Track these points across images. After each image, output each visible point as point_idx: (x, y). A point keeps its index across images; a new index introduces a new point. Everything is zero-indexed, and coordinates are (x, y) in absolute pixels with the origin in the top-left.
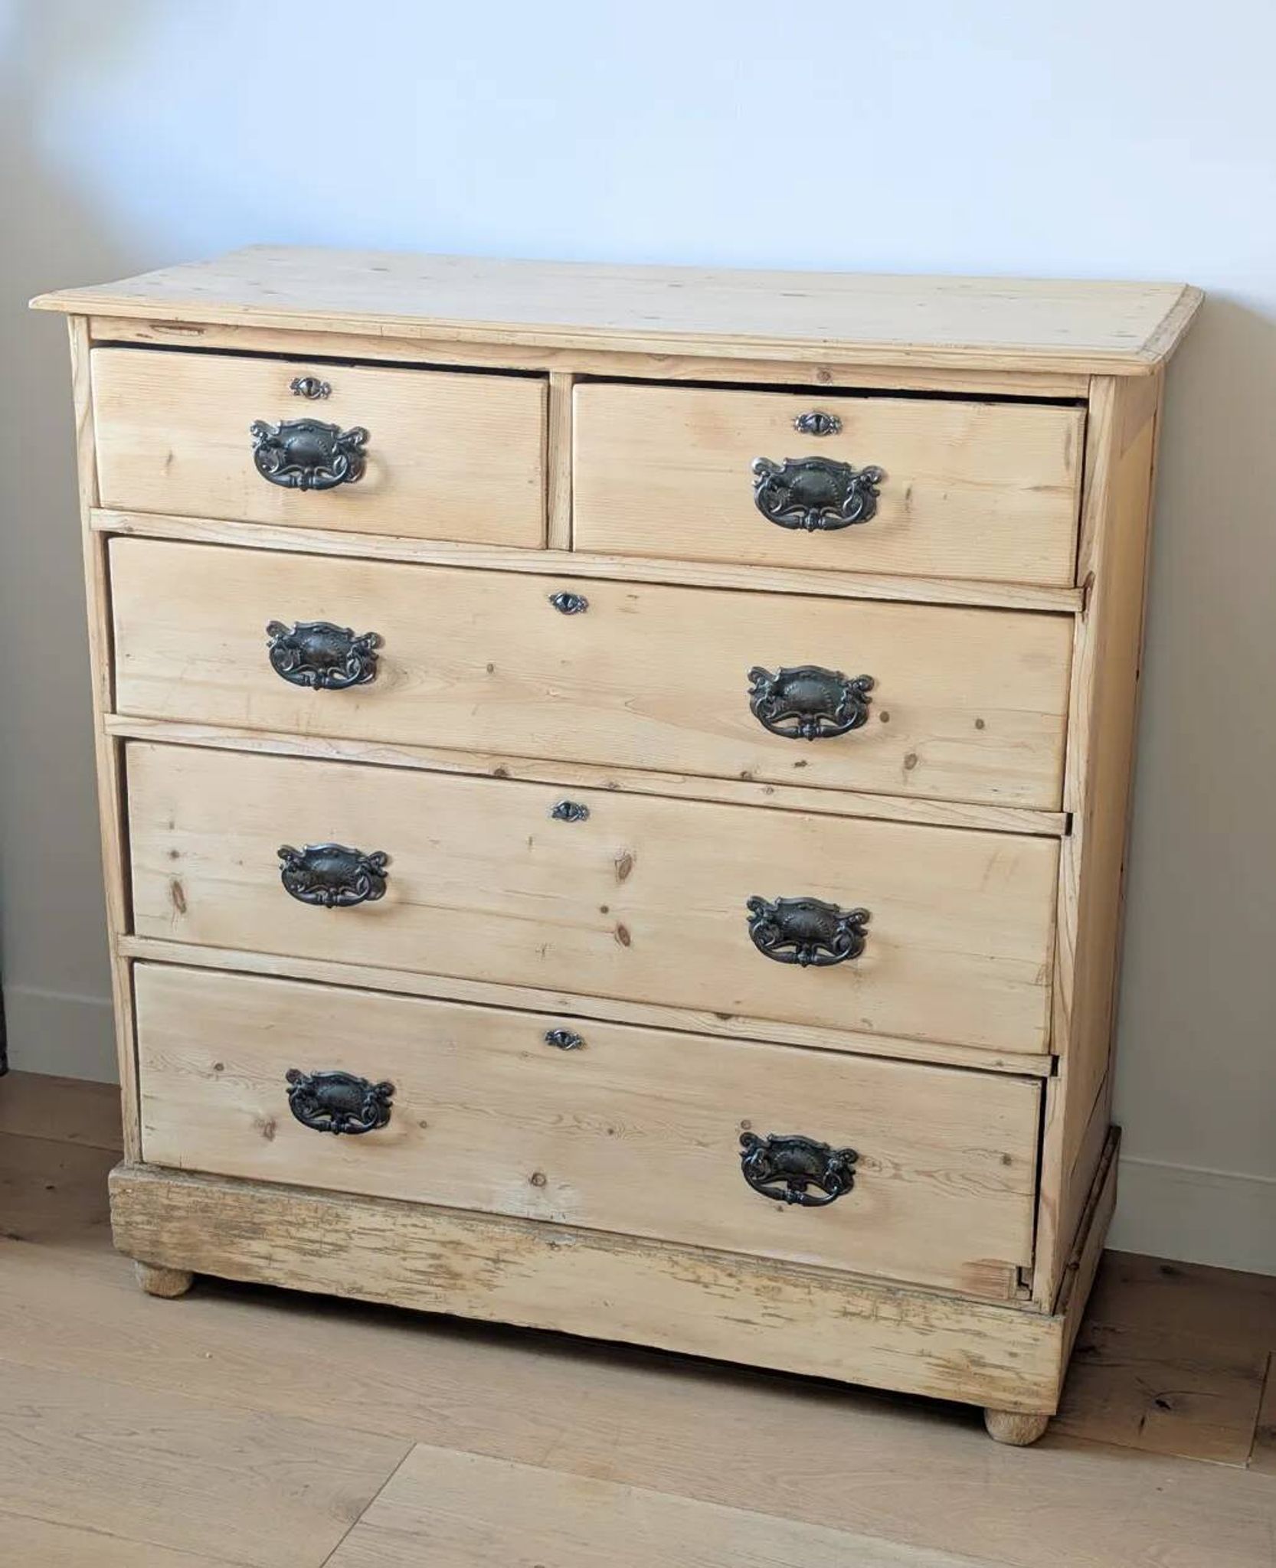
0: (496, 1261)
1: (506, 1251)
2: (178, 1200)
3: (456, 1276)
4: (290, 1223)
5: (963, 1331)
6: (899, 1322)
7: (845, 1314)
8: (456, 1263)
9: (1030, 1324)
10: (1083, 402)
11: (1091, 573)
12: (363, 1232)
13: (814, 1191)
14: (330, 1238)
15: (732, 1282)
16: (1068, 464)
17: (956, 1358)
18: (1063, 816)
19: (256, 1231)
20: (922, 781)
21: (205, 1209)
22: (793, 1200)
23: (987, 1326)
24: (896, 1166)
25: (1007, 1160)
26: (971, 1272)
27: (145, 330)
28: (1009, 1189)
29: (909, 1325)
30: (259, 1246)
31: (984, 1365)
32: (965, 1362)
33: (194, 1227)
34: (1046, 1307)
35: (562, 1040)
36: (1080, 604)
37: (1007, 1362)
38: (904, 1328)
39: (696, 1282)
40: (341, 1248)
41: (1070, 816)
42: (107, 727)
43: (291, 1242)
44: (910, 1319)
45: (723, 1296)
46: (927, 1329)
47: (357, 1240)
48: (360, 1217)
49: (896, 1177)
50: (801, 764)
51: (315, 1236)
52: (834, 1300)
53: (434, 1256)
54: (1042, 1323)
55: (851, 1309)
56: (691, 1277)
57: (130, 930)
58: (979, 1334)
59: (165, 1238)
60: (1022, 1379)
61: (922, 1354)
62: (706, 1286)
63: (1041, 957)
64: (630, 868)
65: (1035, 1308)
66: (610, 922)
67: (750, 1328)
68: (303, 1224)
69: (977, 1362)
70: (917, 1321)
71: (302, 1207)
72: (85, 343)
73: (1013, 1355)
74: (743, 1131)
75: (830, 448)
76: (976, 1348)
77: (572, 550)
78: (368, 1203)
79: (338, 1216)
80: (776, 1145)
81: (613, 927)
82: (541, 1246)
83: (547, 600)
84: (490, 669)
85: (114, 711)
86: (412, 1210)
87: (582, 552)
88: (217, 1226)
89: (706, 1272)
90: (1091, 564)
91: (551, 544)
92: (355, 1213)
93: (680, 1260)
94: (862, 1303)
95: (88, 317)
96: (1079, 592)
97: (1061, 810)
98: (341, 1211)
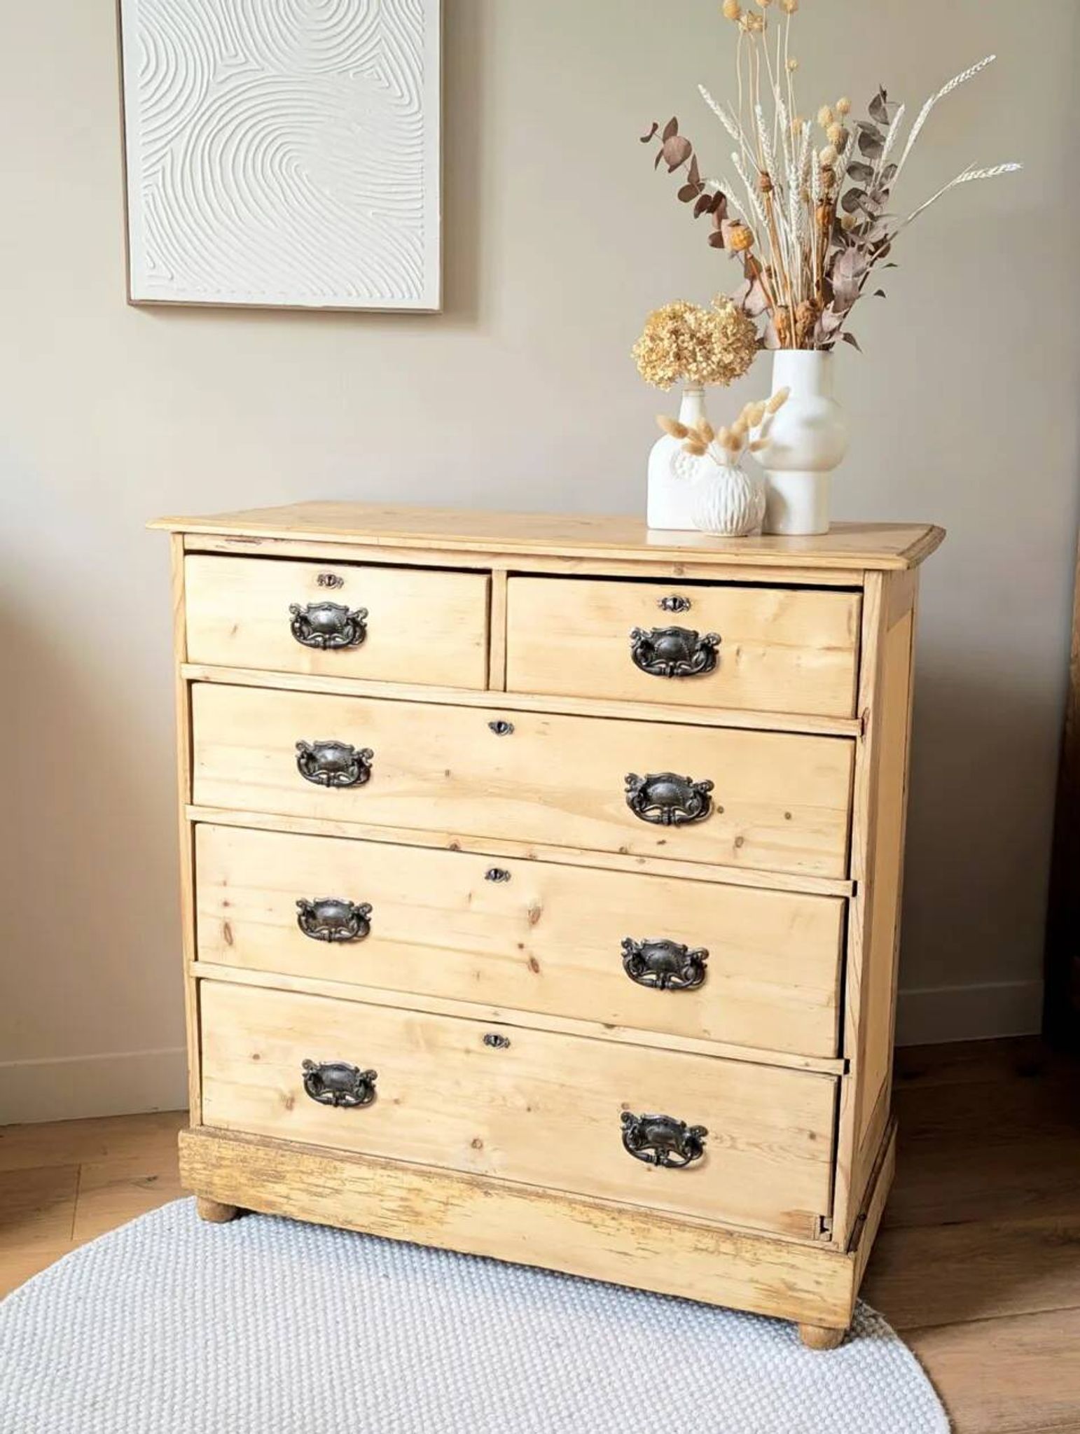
0: (446, 1204)
1: (453, 1196)
2: (225, 1153)
3: (417, 1214)
4: (302, 1172)
5: (782, 1264)
6: (735, 1256)
7: (696, 1249)
8: (418, 1204)
9: (830, 1260)
10: (859, 589)
11: (866, 709)
12: (355, 1180)
13: (674, 1157)
14: (331, 1184)
15: (613, 1223)
16: (847, 631)
17: (778, 1285)
18: (850, 883)
19: (279, 1177)
20: (747, 856)
21: (244, 1160)
22: (658, 1163)
23: (799, 1261)
24: (732, 1138)
25: (812, 1136)
26: (787, 1220)
27: (222, 543)
28: (814, 1158)
29: (742, 1258)
30: (281, 1189)
31: (798, 1291)
32: (782, 1287)
33: (236, 1174)
34: (842, 1247)
35: (496, 1041)
36: (860, 731)
37: (813, 1287)
38: (738, 1261)
39: (589, 1223)
40: (337, 1191)
41: (855, 884)
42: (188, 814)
43: (302, 1186)
44: (744, 1254)
45: (609, 1234)
46: (755, 1262)
47: (348, 1186)
48: (350, 1170)
49: (733, 1147)
50: (662, 843)
51: (321, 1182)
52: (689, 1237)
53: (402, 1199)
54: (838, 1259)
55: (700, 1246)
56: (586, 1219)
57: (196, 958)
58: (793, 1266)
59: (216, 1180)
60: (825, 1301)
61: (752, 1281)
62: (596, 1226)
63: (830, 986)
64: (539, 916)
65: (834, 1248)
66: (525, 955)
67: (627, 1259)
68: (311, 1173)
69: (791, 1287)
70: (749, 1257)
71: (310, 1163)
72: (181, 552)
73: (818, 1283)
74: (622, 1111)
75: (684, 621)
76: (790, 1279)
77: (505, 690)
78: (357, 1158)
79: (335, 1168)
80: (646, 1122)
81: (527, 958)
82: (478, 1194)
83: (487, 726)
84: (448, 773)
85: (192, 803)
86: (388, 1164)
87: (512, 692)
88: (252, 1173)
89: (596, 1215)
90: (867, 700)
91: (491, 687)
92: (347, 1166)
93: (577, 1206)
94: (708, 1242)
95: (183, 533)
96: (858, 722)
97: (848, 878)
98: (337, 1164)
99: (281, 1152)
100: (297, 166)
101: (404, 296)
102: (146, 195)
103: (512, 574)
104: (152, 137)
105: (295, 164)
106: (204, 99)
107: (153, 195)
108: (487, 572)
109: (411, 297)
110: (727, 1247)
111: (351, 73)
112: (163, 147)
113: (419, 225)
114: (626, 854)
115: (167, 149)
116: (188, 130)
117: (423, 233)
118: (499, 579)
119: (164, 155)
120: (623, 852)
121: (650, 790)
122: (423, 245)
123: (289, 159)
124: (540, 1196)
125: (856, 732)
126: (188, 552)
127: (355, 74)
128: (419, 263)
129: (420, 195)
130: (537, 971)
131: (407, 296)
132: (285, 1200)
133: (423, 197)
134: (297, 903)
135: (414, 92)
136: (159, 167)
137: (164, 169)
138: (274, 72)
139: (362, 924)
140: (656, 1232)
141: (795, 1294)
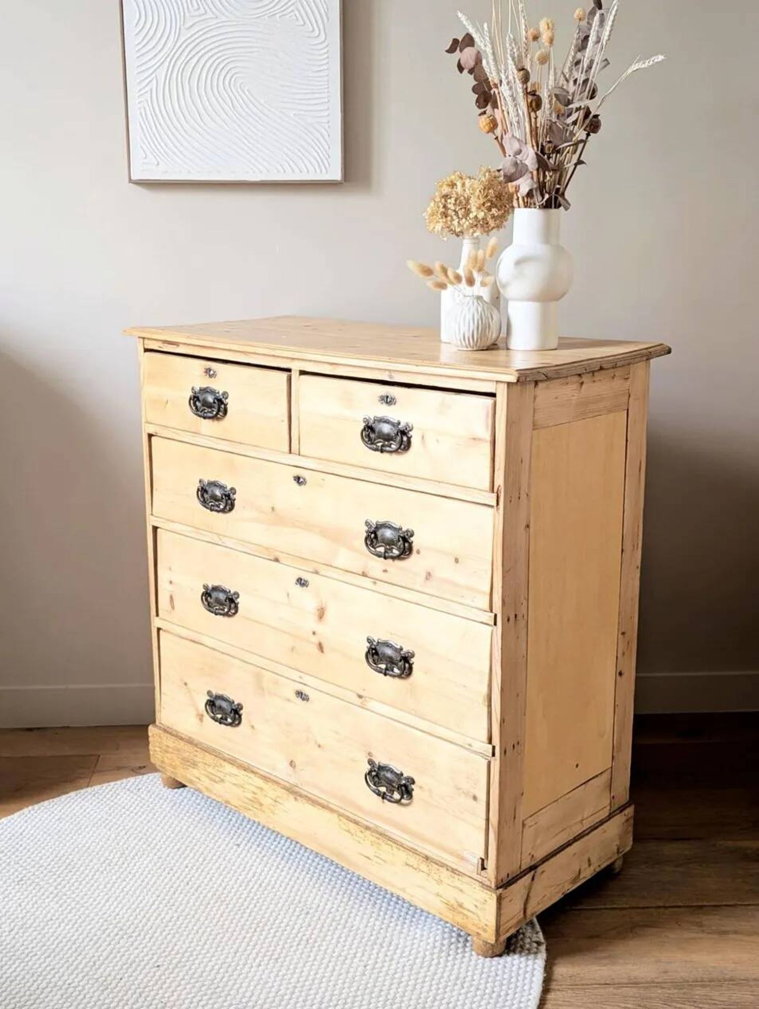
0: (276, 801)
1: (279, 797)
2: (171, 744)
3: (261, 805)
4: (206, 764)
5: (454, 887)
6: (428, 875)
7: (407, 864)
8: (262, 798)
9: (482, 891)
10: (493, 395)
11: (499, 486)
12: (230, 775)
13: (396, 796)
14: (219, 774)
15: (359, 834)
16: (487, 426)
17: (453, 902)
18: (493, 615)
19: (194, 765)
20: (433, 586)
21: (178, 750)
23: (464, 887)
24: (430, 791)
25: (475, 798)
27: (161, 344)
28: (475, 814)
29: (432, 877)
30: (195, 772)
31: (464, 908)
32: (456, 904)
33: (175, 758)
34: (493, 885)
35: (301, 696)
36: (495, 502)
37: (472, 908)
38: (430, 879)
39: (349, 831)
40: (222, 781)
41: (496, 616)
42: (151, 521)
43: (206, 773)
44: (433, 874)
45: (359, 842)
46: (440, 882)
47: (228, 778)
48: (228, 768)
49: (430, 796)
50: (385, 571)
51: (214, 772)
52: (402, 855)
53: (254, 793)
54: (488, 892)
55: (409, 862)
56: (347, 828)
57: (157, 615)
58: (461, 891)
59: (166, 760)
60: (480, 920)
61: (438, 895)
62: (352, 835)
63: (485, 690)
64: (323, 613)
65: (488, 884)
66: (315, 639)
67: (368, 860)
68: (210, 766)
69: (461, 906)
70: (436, 877)
71: (209, 758)
72: (142, 350)
73: (476, 906)
74: (369, 757)
75: (392, 413)
76: (462, 898)
77: (299, 455)
78: (232, 762)
79: (221, 765)
80: (381, 768)
81: (317, 642)
82: (292, 797)
83: (293, 479)
84: (273, 509)
85: (152, 515)
86: (247, 769)
87: (303, 456)
88: (182, 759)
89: (352, 826)
90: (500, 481)
91: (292, 451)
92: (226, 764)
93: (342, 818)
94: (413, 860)
95: (144, 338)
96: (495, 495)
97: (491, 611)
98: (222, 762)
99: (196, 749)
100: (242, 83)
101: (316, 171)
102: (140, 108)
103: (303, 373)
104: (143, 68)
105: (240, 82)
106: (177, 39)
107: (144, 108)
108: (289, 370)
109: (321, 171)
110: (423, 867)
111: (278, 15)
112: (148, 77)
113: (326, 121)
114: (366, 576)
115: (154, 75)
116: (167, 64)
117: (329, 127)
118: (295, 375)
119: (151, 81)
120: (364, 575)
121: (379, 533)
122: (329, 135)
123: (235, 80)
124: (323, 807)
125: (494, 504)
126: (146, 350)
127: (280, 17)
128: (326, 147)
129: (326, 100)
130: (322, 651)
131: (318, 171)
132: (198, 780)
133: (328, 102)
134: (204, 586)
135: (321, 27)
136: (147, 89)
137: (151, 90)
138: (224, 19)
139: (233, 605)
140: (384, 847)
141: (462, 910)
